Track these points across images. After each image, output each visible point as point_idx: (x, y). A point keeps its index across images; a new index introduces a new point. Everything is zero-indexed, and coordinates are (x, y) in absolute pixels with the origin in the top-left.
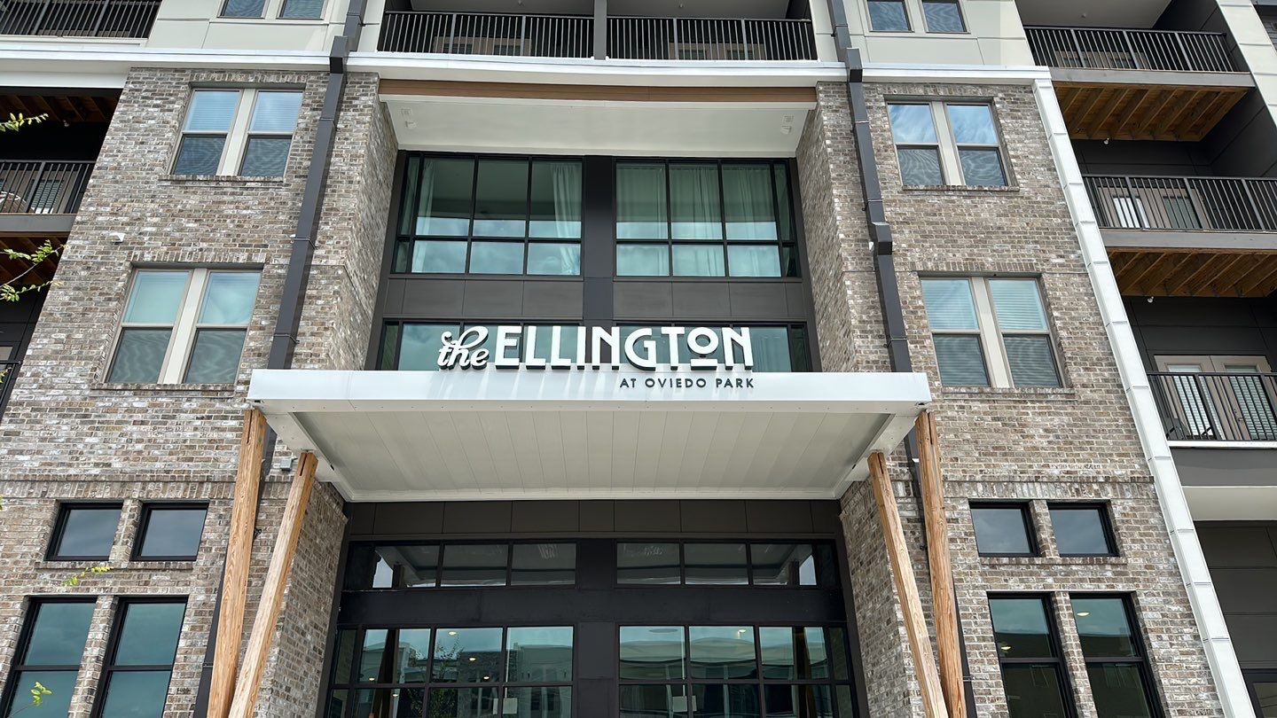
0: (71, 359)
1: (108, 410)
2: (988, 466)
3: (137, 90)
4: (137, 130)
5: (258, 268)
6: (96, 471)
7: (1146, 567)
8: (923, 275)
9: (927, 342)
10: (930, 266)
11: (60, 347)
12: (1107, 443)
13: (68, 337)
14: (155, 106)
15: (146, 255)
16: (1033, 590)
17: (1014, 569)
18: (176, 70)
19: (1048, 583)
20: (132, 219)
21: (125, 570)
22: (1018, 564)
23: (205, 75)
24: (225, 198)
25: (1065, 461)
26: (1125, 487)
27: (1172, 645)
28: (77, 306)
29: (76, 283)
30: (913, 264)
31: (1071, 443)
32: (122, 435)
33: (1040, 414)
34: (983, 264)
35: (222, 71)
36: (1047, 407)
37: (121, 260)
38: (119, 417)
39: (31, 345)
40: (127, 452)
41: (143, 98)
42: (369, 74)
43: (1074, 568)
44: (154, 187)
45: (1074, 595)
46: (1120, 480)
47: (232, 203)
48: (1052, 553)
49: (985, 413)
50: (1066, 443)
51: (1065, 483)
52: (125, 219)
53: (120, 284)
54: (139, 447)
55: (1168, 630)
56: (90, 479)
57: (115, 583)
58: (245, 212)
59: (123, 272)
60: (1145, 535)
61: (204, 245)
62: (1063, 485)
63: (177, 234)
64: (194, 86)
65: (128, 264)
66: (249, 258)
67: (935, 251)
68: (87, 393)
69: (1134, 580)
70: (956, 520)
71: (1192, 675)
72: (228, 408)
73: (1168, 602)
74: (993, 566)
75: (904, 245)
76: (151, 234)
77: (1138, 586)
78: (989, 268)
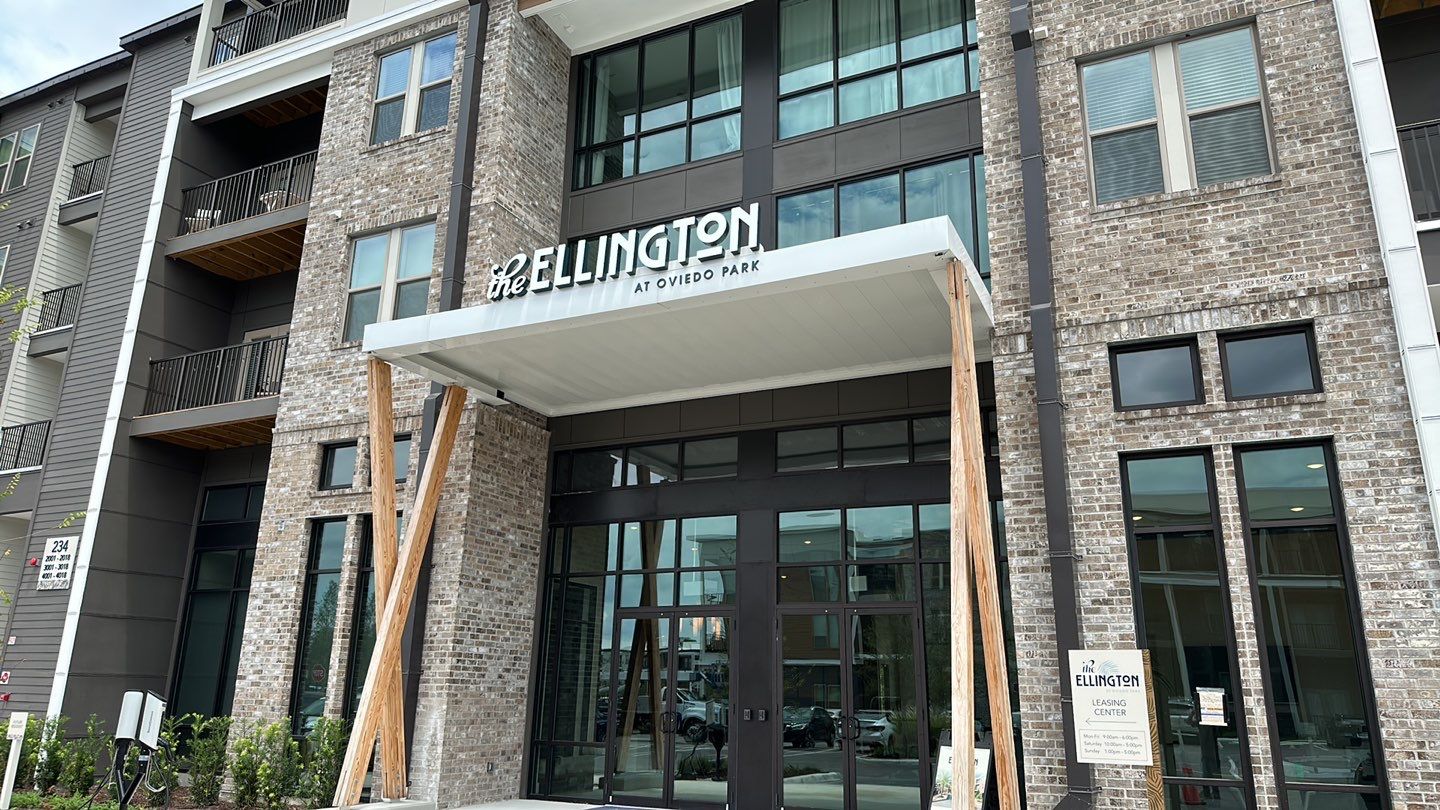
0: (317, 327)
1: (345, 366)
2: (1139, 299)
3: (340, 73)
4: (342, 111)
5: (432, 219)
6: (339, 417)
7: (1355, 403)
8: (1082, 61)
9: (1079, 151)
10: (1091, 47)
11: (310, 318)
12: (1322, 242)
13: (314, 309)
14: (353, 84)
15: (357, 226)
16: (1182, 445)
17: (1159, 422)
18: (365, 43)
19: (1207, 435)
20: (345, 195)
21: (362, 493)
22: (1165, 416)
23: (383, 41)
24: (406, 158)
25: (1252, 276)
26: (1340, 298)
27: (1377, 501)
28: (318, 282)
29: (314, 262)
30: (1069, 49)
31: (1265, 250)
33: (1223, 218)
34: (1167, 25)
35: (396, 33)
36: (1236, 207)
37: (340, 234)
38: (350, 371)
39: (293, 321)
40: (357, 399)
41: (344, 79)
43: (1244, 413)
44: (357, 162)
45: (1238, 448)
46: (1332, 290)
47: (410, 161)
48: (1216, 398)
49: (1145, 231)
50: (1257, 251)
51: (1247, 305)
52: (340, 197)
53: (342, 256)
55: (1376, 483)
56: (335, 424)
57: (357, 504)
58: (420, 168)
59: (343, 245)
60: (1362, 359)
61: (394, 207)
62: (1243, 308)
63: (376, 202)
64: (379, 55)
65: (346, 237)
66: (426, 211)
67: (1101, 24)
68: (329, 354)
69: (1333, 421)
70: (1088, 372)
71: (1404, 538)
73: (1382, 446)
74: (1131, 421)
75: (1060, 27)
76: (359, 206)
77: (1337, 428)
78: (1176, 27)
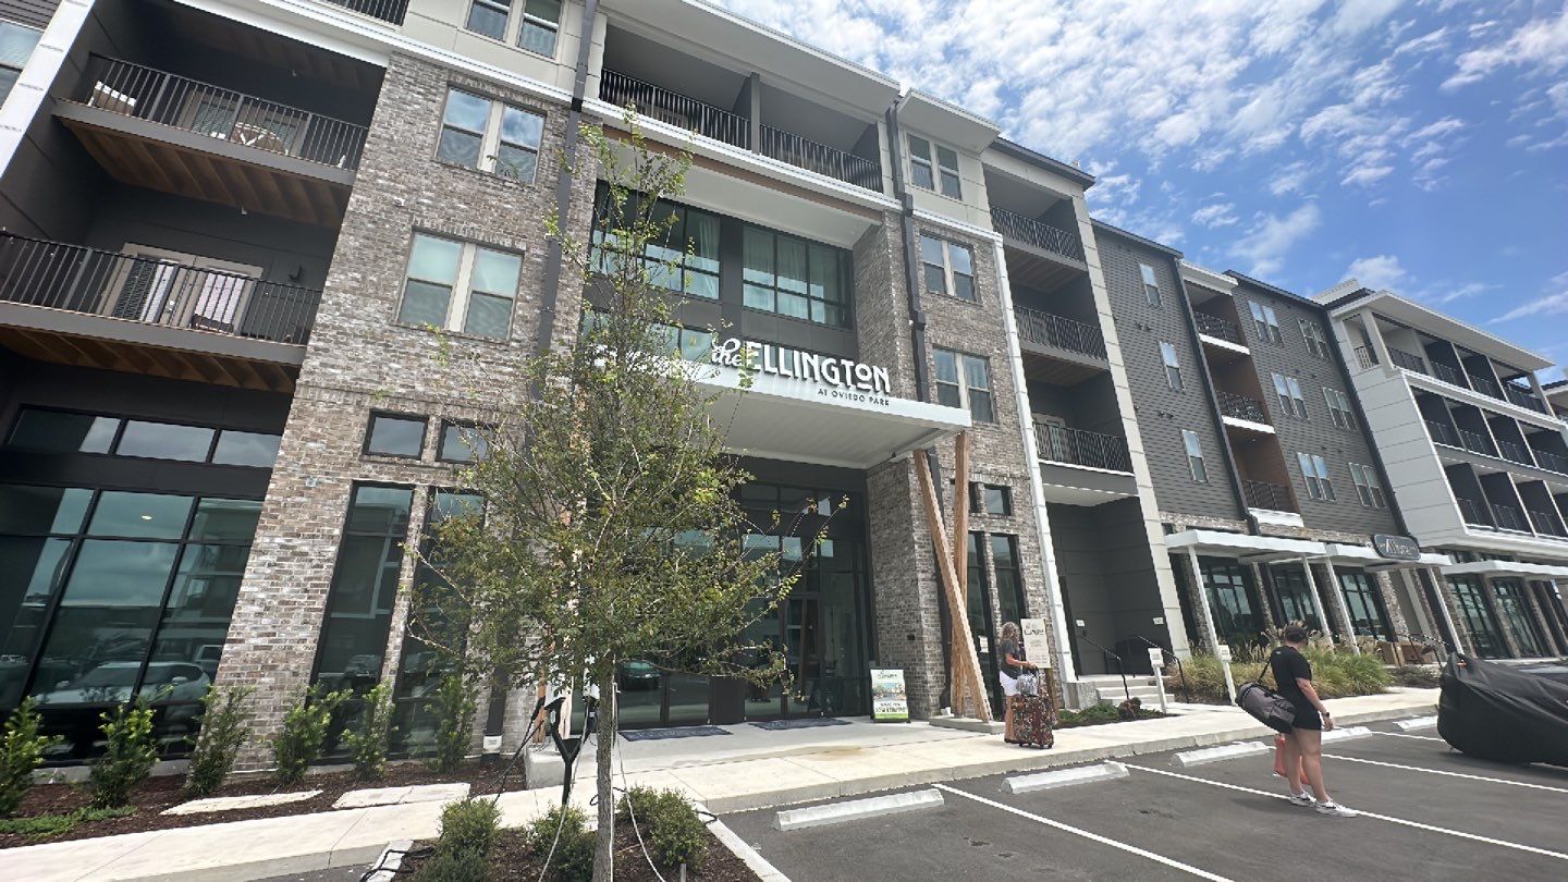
0: (369, 296)
1: (405, 344)
3: (401, 74)
4: (404, 110)
5: (521, 253)
6: (403, 390)
7: (1023, 523)
8: (935, 346)
9: (935, 387)
10: (939, 342)
12: (1012, 456)
13: (363, 278)
15: (425, 222)
16: (976, 530)
18: (435, 66)
19: (982, 527)
20: (409, 188)
21: (434, 467)
23: (461, 78)
24: (488, 190)
25: (993, 463)
26: (1017, 481)
27: (1030, 562)
28: (369, 254)
29: (364, 233)
30: (932, 339)
31: (997, 454)
32: (421, 366)
34: (962, 346)
35: (476, 79)
36: (987, 433)
37: (404, 222)
38: (417, 351)
39: (329, 278)
40: (427, 380)
41: (407, 82)
42: (596, 118)
43: (993, 520)
44: (426, 166)
45: (992, 534)
46: (1016, 477)
47: (494, 195)
48: (985, 512)
50: (994, 454)
51: (993, 475)
52: (403, 187)
53: (405, 242)
54: (437, 376)
55: (1029, 554)
56: (398, 396)
57: (429, 477)
58: (506, 206)
59: (406, 232)
60: (1024, 506)
61: (475, 225)
62: (991, 476)
63: (451, 211)
64: (451, 85)
65: (410, 226)
66: (513, 244)
67: (941, 333)
69: (1017, 529)
71: (1038, 577)
72: (506, 358)
73: (1030, 541)
75: (928, 326)
76: (428, 206)
77: (1018, 532)
78: (966, 348)
